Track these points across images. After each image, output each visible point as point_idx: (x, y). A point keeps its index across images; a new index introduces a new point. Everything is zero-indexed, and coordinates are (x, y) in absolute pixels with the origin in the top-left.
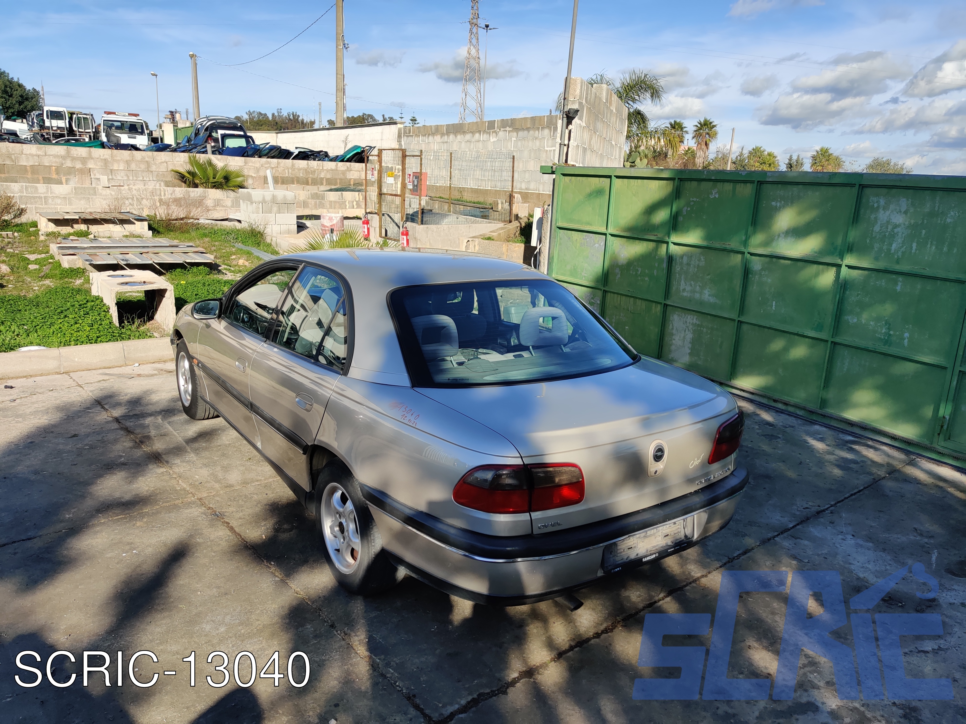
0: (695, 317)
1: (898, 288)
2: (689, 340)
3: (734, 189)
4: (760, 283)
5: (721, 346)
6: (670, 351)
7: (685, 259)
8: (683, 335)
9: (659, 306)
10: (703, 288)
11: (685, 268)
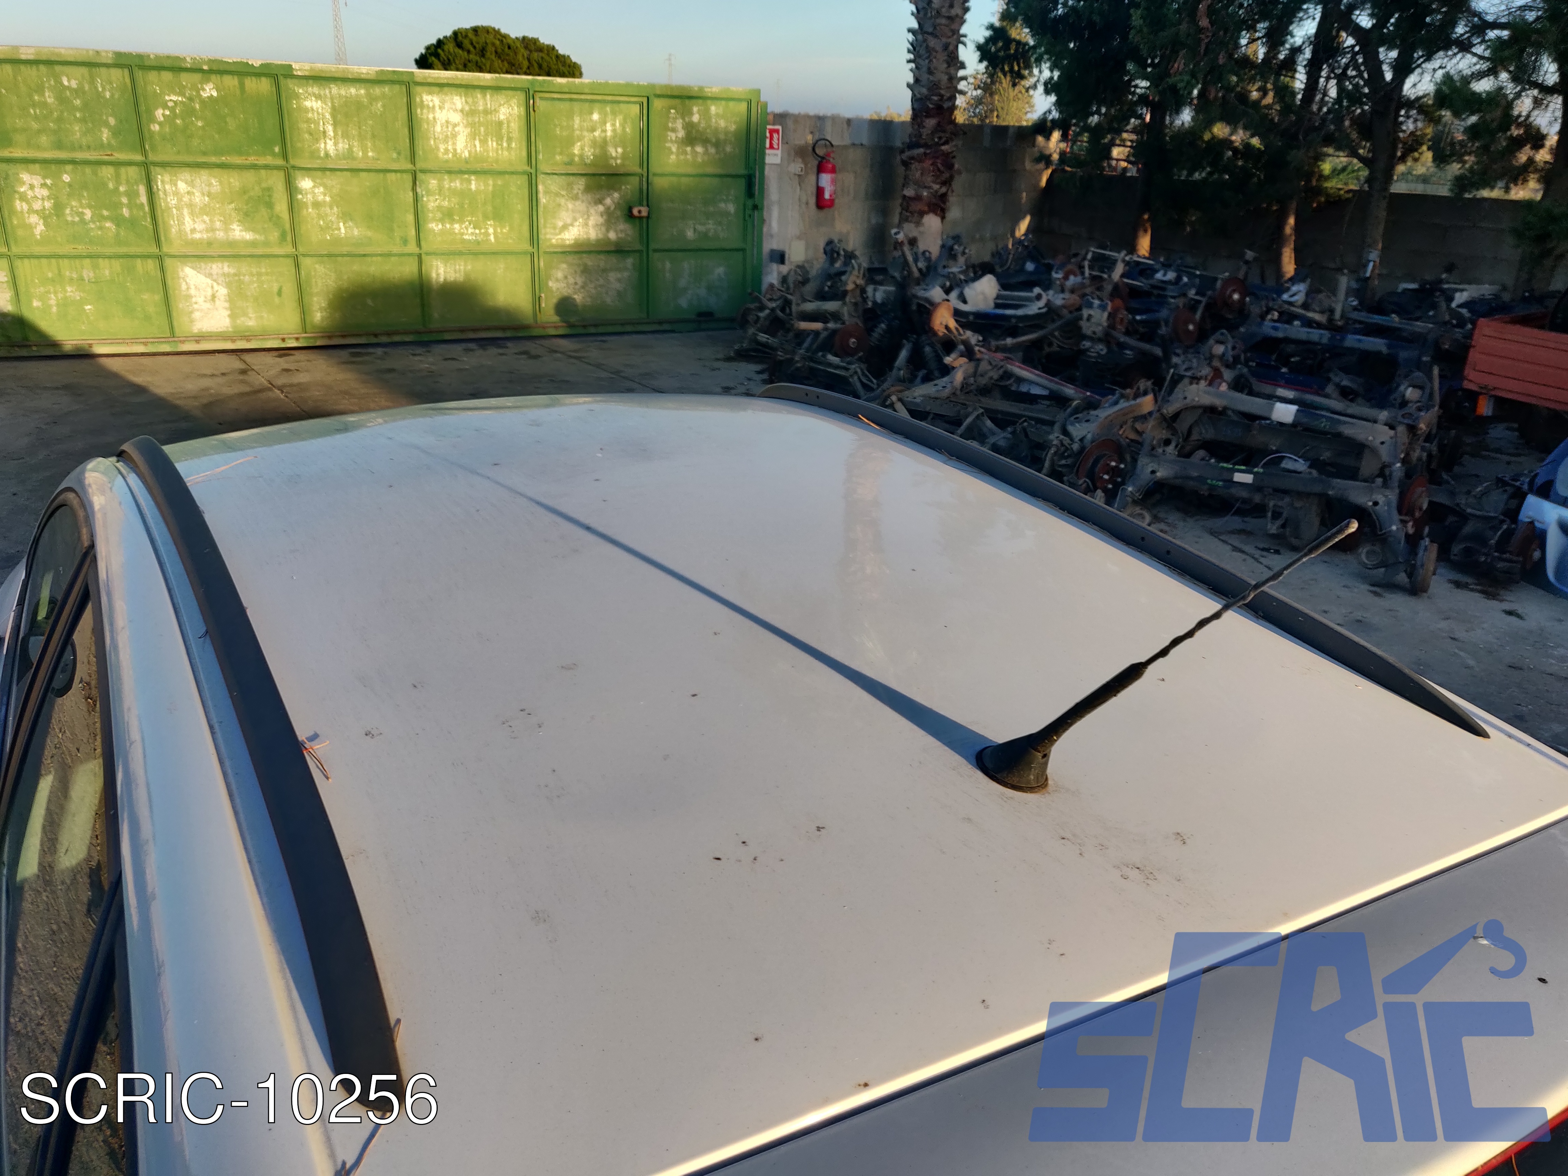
0: (226, 264)
1: (473, 187)
2: (222, 298)
3: (242, 83)
4: (317, 205)
5: (280, 293)
6: (192, 321)
7: (182, 186)
8: (209, 292)
9: (150, 261)
10: (226, 223)
11: (186, 199)
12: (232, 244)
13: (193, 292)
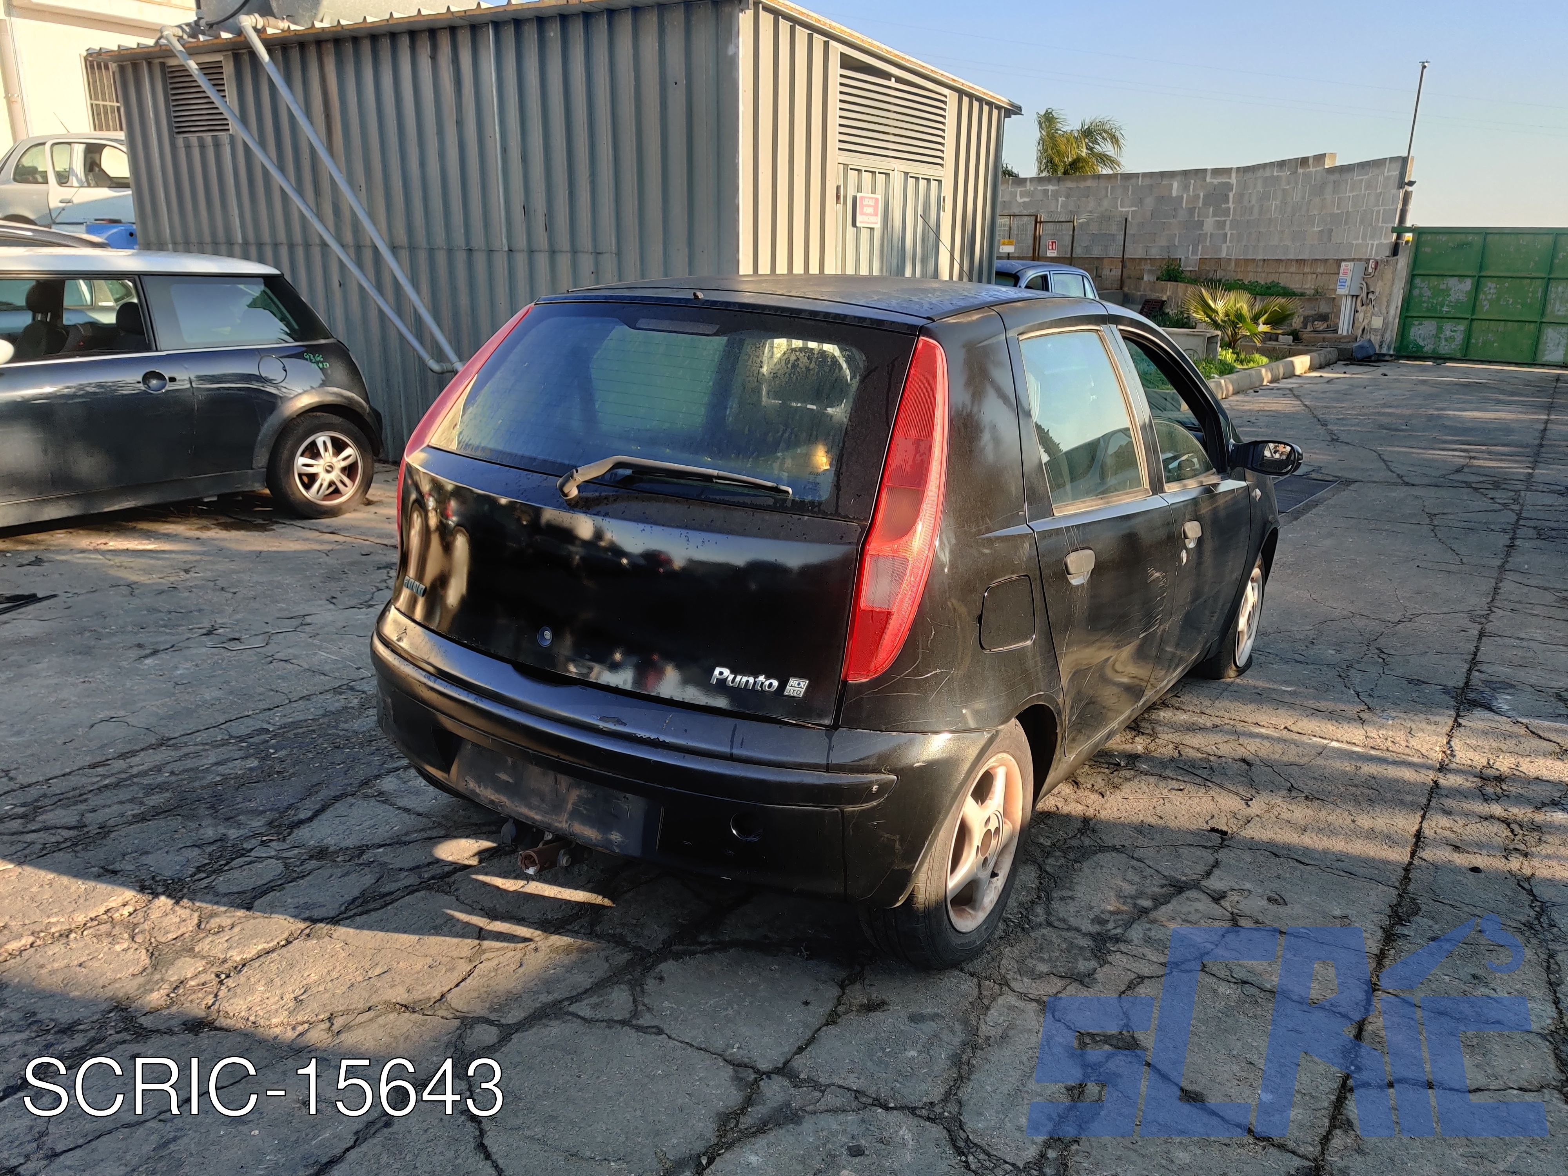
6: (1544, 355)
8: (1557, 341)
9: (1532, 325)
13: (1549, 340)
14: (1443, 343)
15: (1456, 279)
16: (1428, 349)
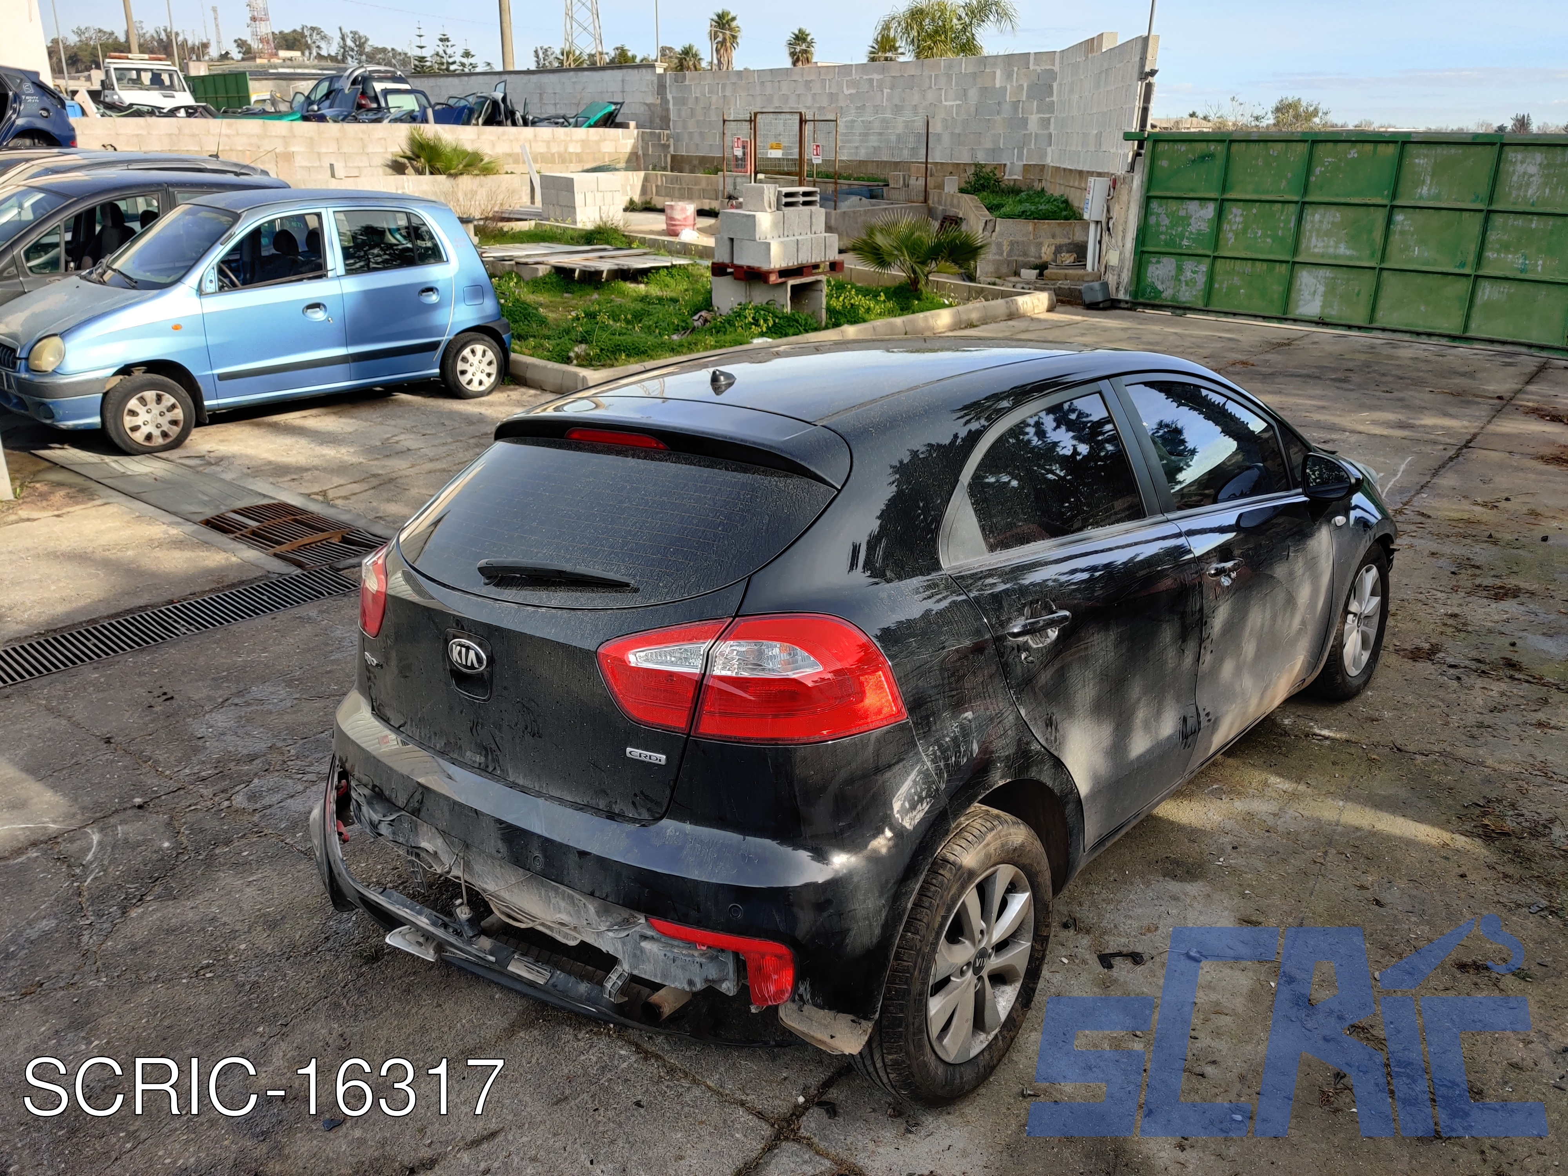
0: (1330, 271)
1: (1533, 226)
2: (1320, 293)
3: (1375, 149)
4: (1402, 233)
5: (1358, 294)
6: (1297, 307)
7: (1317, 217)
8: (1313, 289)
9: (1284, 265)
10: (1337, 243)
11: (1317, 226)
12: (1336, 257)
13: (1303, 287)
14: (1184, 288)
15: (1197, 202)
16: (1167, 294)
